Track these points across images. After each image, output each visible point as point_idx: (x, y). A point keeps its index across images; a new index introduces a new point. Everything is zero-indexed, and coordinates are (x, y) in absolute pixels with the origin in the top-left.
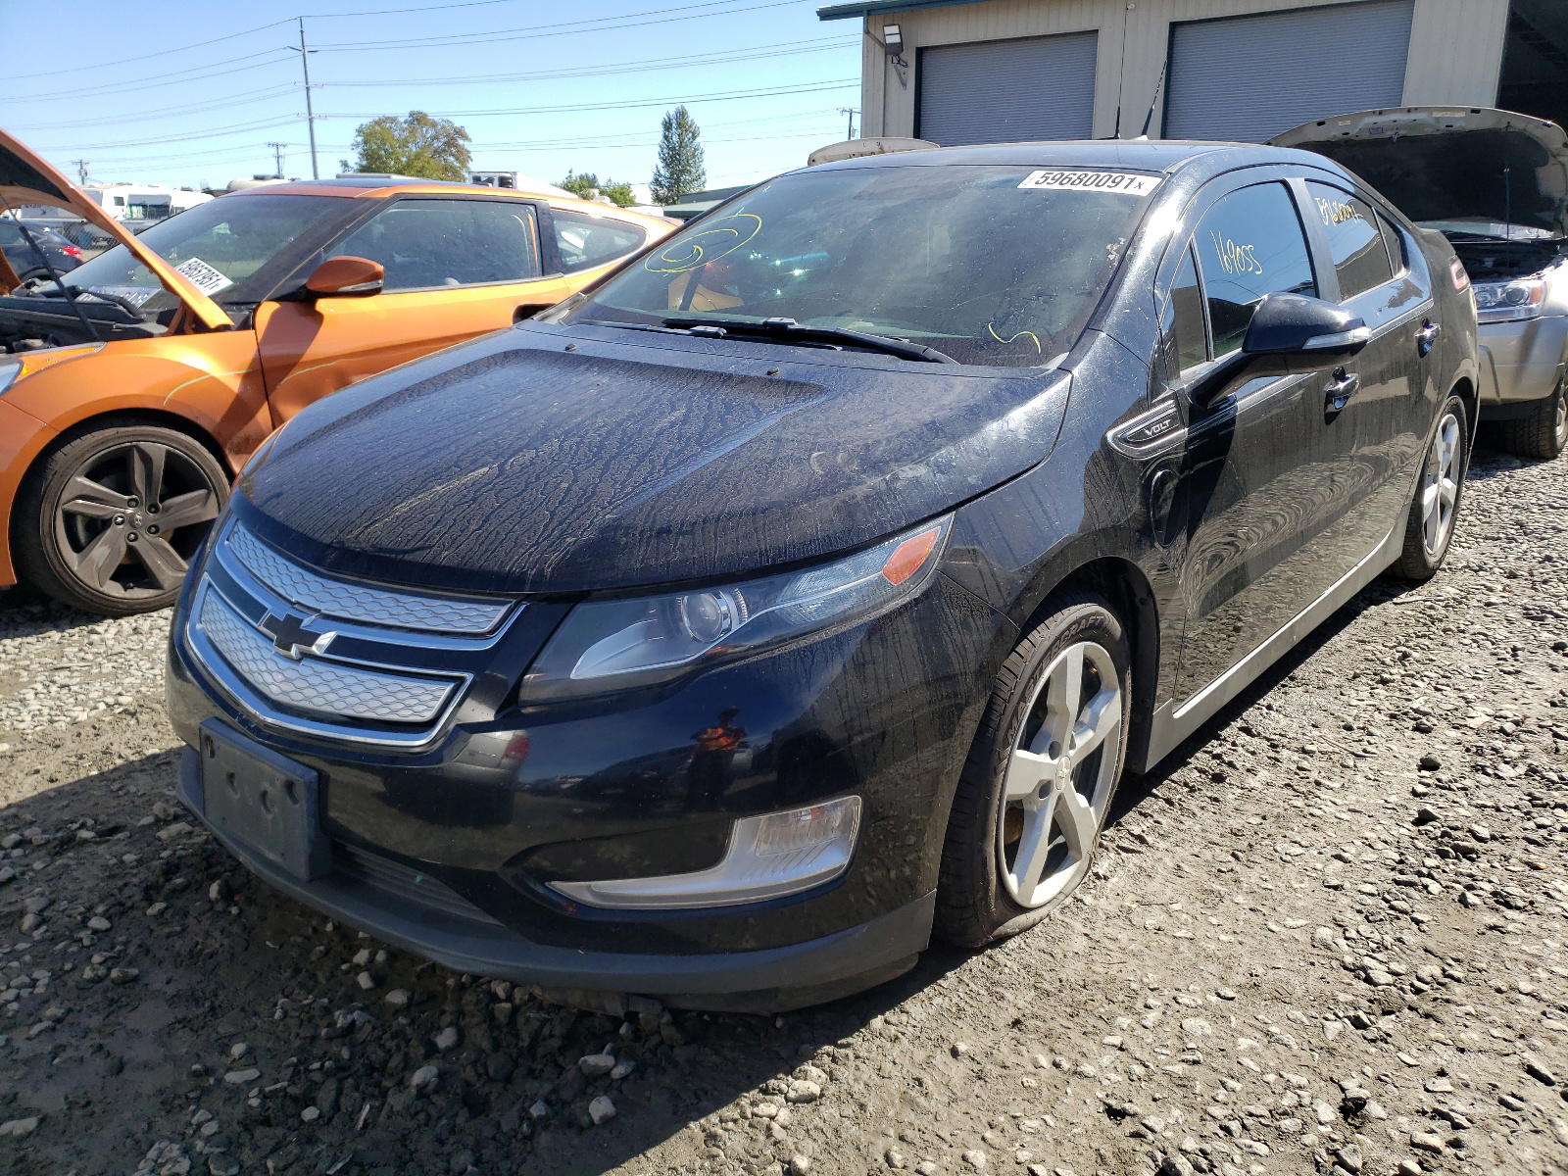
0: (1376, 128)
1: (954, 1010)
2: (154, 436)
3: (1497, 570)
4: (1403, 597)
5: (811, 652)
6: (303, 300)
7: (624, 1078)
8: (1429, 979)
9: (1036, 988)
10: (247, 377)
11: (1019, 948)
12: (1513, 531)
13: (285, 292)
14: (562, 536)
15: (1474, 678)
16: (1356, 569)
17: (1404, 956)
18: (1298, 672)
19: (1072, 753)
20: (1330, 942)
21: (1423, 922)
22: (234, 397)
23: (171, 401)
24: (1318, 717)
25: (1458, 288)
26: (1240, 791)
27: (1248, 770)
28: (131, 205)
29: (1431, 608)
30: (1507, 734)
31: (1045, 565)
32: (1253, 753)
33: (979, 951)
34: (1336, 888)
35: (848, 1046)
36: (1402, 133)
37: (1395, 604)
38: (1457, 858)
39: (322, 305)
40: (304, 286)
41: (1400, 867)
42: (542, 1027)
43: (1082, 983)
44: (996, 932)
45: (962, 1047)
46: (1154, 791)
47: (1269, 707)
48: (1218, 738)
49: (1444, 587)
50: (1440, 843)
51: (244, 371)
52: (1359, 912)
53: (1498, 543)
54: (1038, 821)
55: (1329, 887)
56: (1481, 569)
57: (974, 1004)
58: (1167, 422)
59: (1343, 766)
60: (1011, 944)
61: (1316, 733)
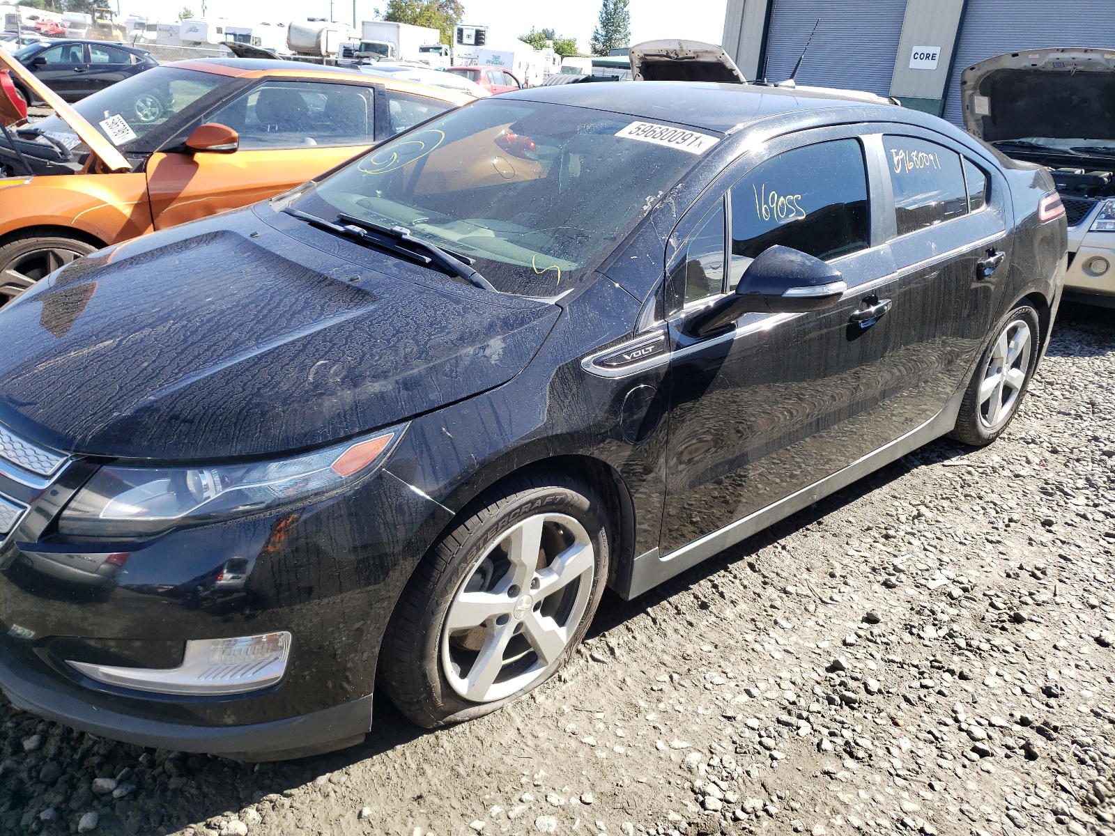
0: (1058, 63)
1: (384, 777)
2: (64, 245)
3: (1045, 444)
4: (955, 461)
5: (254, 526)
6: (185, 153)
7: (121, 798)
8: (750, 810)
9: (453, 769)
10: (137, 207)
11: (464, 732)
12: (1084, 410)
13: (171, 146)
14: (111, 412)
15: (960, 543)
16: (895, 441)
17: (742, 787)
18: (826, 519)
19: (534, 592)
20: (694, 766)
21: (776, 759)
22: (126, 220)
23: (78, 221)
24: (817, 562)
25: (1043, 219)
26: (714, 619)
27: (732, 602)
28: (226, 34)
29: (969, 473)
30: (953, 598)
31: (486, 465)
32: (745, 587)
33: (431, 731)
34: (729, 718)
35: (291, 795)
36: (1080, 68)
37: (944, 466)
38: (841, 706)
39: (199, 157)
40: (184, 143)
41: (790, 707)
42: (93, 746)
43: (488, 770)
44: (448, 719)
45: (367, 811)
46: (649, 610)
47: (784, 548)
48: (726, 570)
49: (990, 457)
50: (835, 691)
51: (136, 202)
52: (734, 742)
53: (1066, 418)
54: (494, 641)
55: (725, 717)
56: (1033, 442)
57: (401, 774)
58: (650, 349)
59: (806, 609)
60: (458, 729)
61: (805, 575)
